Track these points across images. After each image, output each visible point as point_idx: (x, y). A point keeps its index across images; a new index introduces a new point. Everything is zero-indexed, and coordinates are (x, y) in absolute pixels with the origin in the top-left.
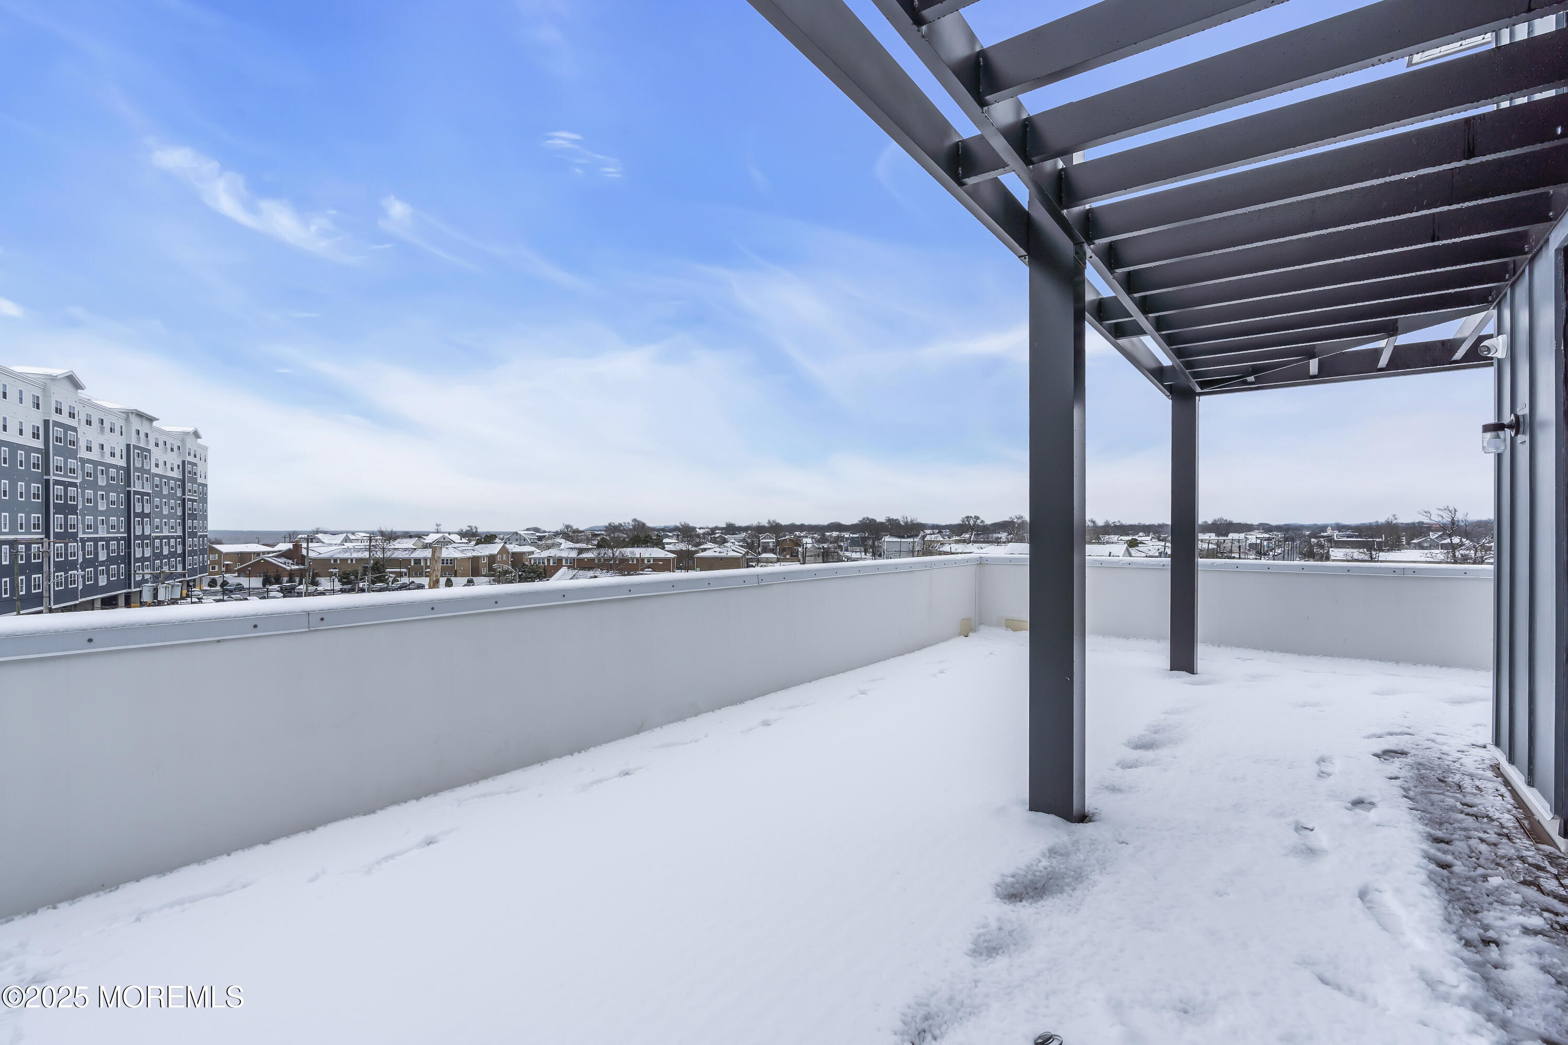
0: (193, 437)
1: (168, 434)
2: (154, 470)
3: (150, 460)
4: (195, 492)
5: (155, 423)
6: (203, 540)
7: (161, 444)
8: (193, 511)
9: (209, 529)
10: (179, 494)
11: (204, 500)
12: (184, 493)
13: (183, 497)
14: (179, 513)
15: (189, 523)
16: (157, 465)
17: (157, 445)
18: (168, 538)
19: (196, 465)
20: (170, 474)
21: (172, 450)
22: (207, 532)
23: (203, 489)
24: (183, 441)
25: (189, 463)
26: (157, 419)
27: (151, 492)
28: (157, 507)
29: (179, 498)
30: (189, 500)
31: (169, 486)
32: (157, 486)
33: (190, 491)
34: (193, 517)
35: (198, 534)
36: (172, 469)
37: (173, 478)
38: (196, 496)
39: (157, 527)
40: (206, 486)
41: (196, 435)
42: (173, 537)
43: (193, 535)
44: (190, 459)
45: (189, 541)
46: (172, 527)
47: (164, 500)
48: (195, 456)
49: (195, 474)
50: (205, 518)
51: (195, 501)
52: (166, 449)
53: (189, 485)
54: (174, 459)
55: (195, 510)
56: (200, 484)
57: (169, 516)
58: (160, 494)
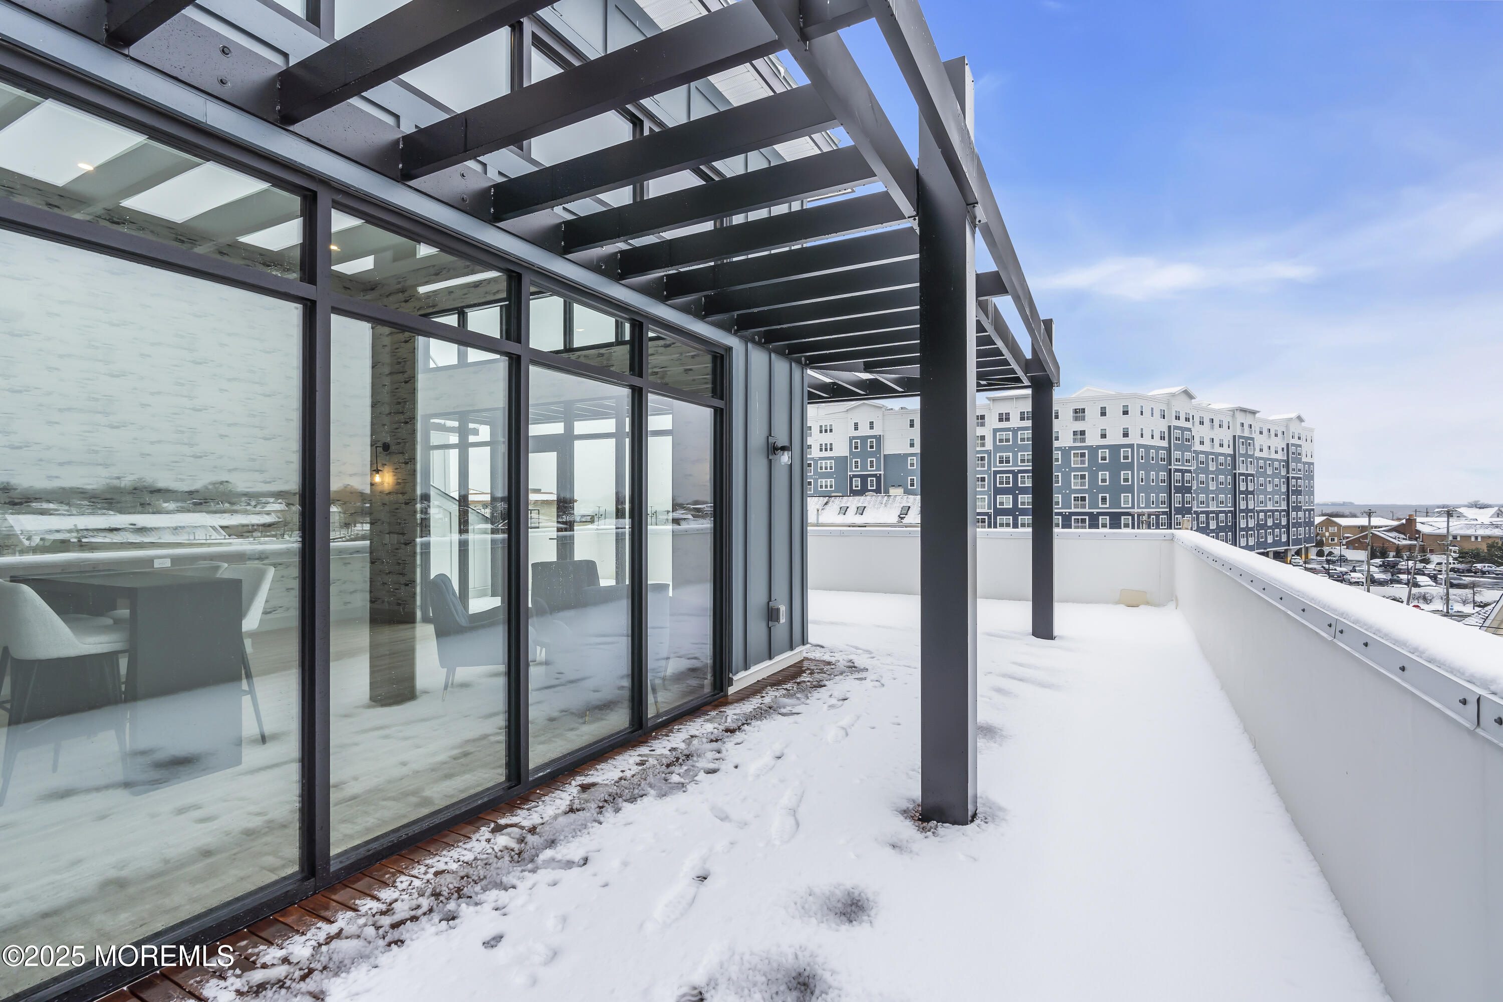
0: (1297, 422)
1: (1273, 422)
2: (1258, 454)
3: (1254, 446)
4: (1300, 470)
5: (1257, 415)
6: (1310, 514)
7: (1265, 432)
8: (1297, 488)
9: (1315, 503)
10: (1283, 472)
11: (1312, 478)
12: (1288, 472)
13: (1288, 475)
14: (1284, 489)
15: (1293, 498)
16: (1261, 450)
17: (1261, 433)
18: (1273, 511)
19: (1300, 446)
20: (1274, 456)
21: (1276, 435)
22: (1313, 506)
23: (1309, 467)
24: (1287, 427)
25: (1293, 445)
26: (1259, 412)
27: (1255, 473)
28: (1261, 485)
29: (1283, 477)
30: (1293, 478)
31: (1273, 467)
32: (1261, 467)
33: (1294, 470)
34: (1298, 493)
35: (1303, 508)
36: (1276, 452)
37: (1277, 460)
38: (1301, 474)
39: (1261, 502)
40: (1313, 464)
41: (1300, 419)
42: (1277, 511)
43: (1298, 509)
44: (1296, 441)
45: (1293, 514)
46: (1277, 502)
47: (1268, 479)
48: (1299, 438)
49: (1300, 454)
50: (1312, 493)
51: (1300, 478)
52: (1269, 436)
53: (1292, 465)
54: (1279, 443)
55: (1300, 486)
56: (1305, 463)
57: (1274, 493)
58: (1265, 475)
